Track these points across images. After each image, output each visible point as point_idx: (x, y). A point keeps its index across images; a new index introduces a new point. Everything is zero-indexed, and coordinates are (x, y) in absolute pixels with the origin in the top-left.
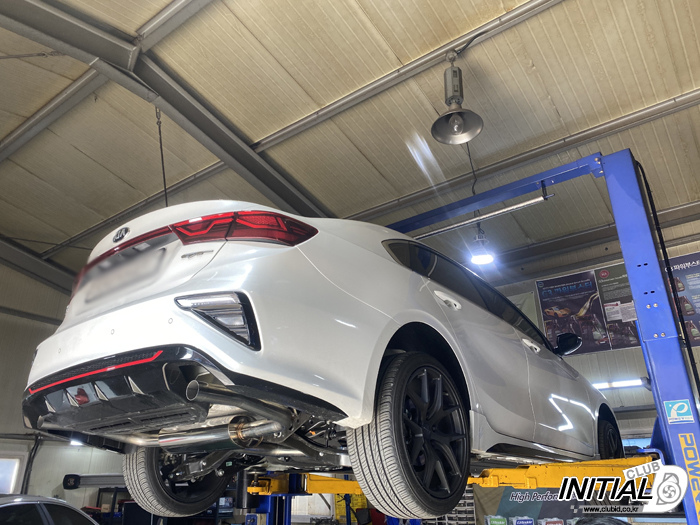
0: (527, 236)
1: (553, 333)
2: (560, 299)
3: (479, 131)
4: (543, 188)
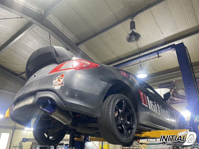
3: (140, 39)
4: (158, 54)
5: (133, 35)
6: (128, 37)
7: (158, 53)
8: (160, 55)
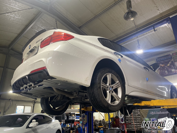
0: (152, 46)
1: (161, 70)
2: (162, 62)
3: (136, 16)
4: (154, 29)
5: (130, 13)
6: (125, 16)
7: (154, 27)
8: (156, 29)
